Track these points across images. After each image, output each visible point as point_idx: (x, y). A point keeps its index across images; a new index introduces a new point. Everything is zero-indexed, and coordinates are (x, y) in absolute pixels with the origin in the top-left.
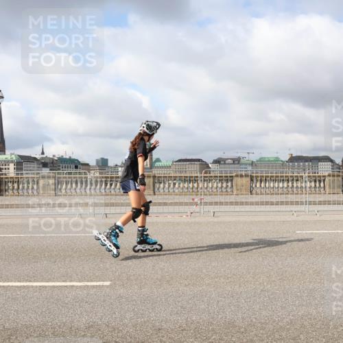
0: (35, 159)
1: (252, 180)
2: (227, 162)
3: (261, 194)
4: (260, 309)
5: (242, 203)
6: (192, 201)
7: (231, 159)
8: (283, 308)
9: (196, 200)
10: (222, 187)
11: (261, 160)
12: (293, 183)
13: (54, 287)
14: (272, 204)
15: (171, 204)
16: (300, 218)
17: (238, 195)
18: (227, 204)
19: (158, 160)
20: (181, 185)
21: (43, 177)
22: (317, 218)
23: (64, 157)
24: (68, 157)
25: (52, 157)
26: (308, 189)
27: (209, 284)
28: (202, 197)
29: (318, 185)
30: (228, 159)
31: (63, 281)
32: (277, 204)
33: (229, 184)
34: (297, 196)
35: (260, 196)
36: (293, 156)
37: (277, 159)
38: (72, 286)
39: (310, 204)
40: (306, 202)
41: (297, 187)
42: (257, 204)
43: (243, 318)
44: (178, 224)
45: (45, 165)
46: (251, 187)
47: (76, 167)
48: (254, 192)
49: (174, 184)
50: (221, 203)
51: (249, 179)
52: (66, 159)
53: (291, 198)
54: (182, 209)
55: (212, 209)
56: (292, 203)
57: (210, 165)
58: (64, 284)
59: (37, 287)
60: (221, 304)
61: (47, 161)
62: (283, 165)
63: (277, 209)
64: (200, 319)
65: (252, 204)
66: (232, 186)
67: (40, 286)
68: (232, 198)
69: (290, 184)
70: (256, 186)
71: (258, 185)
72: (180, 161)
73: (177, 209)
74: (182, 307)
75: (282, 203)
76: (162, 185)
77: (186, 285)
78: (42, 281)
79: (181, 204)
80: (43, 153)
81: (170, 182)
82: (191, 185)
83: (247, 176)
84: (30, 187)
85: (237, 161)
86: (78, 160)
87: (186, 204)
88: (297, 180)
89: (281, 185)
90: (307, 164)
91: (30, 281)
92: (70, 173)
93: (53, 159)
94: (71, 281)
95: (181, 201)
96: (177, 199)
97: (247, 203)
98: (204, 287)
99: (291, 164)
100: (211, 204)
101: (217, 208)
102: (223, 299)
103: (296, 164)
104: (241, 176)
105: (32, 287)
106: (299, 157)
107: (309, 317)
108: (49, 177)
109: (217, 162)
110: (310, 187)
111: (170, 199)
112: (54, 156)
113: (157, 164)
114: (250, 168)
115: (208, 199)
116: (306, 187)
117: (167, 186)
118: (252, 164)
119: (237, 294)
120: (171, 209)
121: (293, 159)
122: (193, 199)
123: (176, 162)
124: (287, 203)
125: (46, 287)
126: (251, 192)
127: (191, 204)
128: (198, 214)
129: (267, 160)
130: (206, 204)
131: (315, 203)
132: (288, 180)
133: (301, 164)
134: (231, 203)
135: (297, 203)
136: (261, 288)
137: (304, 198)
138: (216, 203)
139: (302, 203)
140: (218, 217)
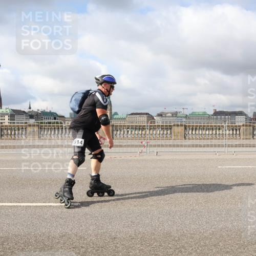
0: (24, 112)
1: (186, 129)
2: (168, 115)
3: (193, 139)
4: (190, 224)
5: (178, 146)
6: (140, 144)
7: (170, 113)
8: (207, 223)
9: (144, 143)
10: (163, 133)
11: (193, 114)
12: (216, 131)
13: (36, 206)
14: (200, 146)
15: (125, 146)
16: (221, 157)
17: (175, 139)
18: (166, 146)
19: (116, 114)
20: (133, 132)
21: (30, 126)
22: (234, 157)
23: (46, 111)
24: (48, 111)
25: (36, 111)
26: (227, 136)
27: (152, 205)
28: (148, 141)
29: (235, 133)
30: (168, 113)
31: (44, 202)
32: (204, 146)
33: (169, 132)
34: (219, 140)
35: (191, 141)
36: (217, 111)
37: (205, 113)
38: (51, 206)
39: (229, 147)
40: (226, 145)
41: (219, 134)
42: (189, 146)
43: (177, 230)
44: (130, 161)
45: (31, 117)
46: (185, 134)
47: (55, 119)
48: (187, 137)
49: (128, 132)
50: (162, 146)
51: (183, 128)
52: (47, 112)
53: (215, 142)
54: (133, 149)
55: (155, 149)
56: (215, 146)
57: (155, 118)
58: (44, 204)
59: (24, 206)
60: (161, 219)
61: (33, 114)
62: (209, 117)
63: (204, 150)
64: (145, 230)
65: (185, 146)
66: (171, 133)
67: (26, 206)
68: (171, 142)
69: (214, 132)
70: (189, 133)
71: (190, 133)
72: (132, 114)
73: (129, 149)
74: (131, 222)
75: (208, 146)
76: (118, 132)
77: (135, 206)
78: (28, 202)
79: (132, 146)
80: (30, 108)
81: (125, 130)
82: (140, 132)
83: (181, 125)
84: (20, 133)
85: (175, 114)
86: (56, 113)
87: (136, 146)
88: (219, 129)
89: (207, 132)
90: (227, 117)
91: (19, 202)
92: (50, 123)
93: (37, 113)
94: (49, 202)
95: (133, 144)
96: (130, 142)
97: (182, 146)
98: (149, 207)
99: (215, 117)
100: (155, 146)
101: (159, 149)
102: (163, 216)
103: (219, 117)
104: (178, 125)
105: (20, 206)
106: (221, 111)
107: (226, 229)
108: (34, 126)
109: (160, 115)
110: (229, 134)
111: (124, 142)
112: (38, 110)
113: (115, 116)
114: (184, 120)
115: (153, 142)
116: (226, 134)
117: (122, 132)
118: (186, 117)
119: (173, 212)
120: (125, 149)
121: (217, 113)
122: (142, 143)
123: (129, 115)
124: (212, 146)
125: (30, 206)
126: (185, 137)
127: (140, 146)
128: (145, 154)
129: (197, 114)
130: (151, 146)
131: (232, 146)
132: (212, 129)
133: (223, 117)
134: (170, 146)
135: (219, 146)
136: (192, 208)
137: (224, 142)
138: (159, 146)
139: (223, 146)
140: (160, 155)
